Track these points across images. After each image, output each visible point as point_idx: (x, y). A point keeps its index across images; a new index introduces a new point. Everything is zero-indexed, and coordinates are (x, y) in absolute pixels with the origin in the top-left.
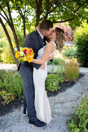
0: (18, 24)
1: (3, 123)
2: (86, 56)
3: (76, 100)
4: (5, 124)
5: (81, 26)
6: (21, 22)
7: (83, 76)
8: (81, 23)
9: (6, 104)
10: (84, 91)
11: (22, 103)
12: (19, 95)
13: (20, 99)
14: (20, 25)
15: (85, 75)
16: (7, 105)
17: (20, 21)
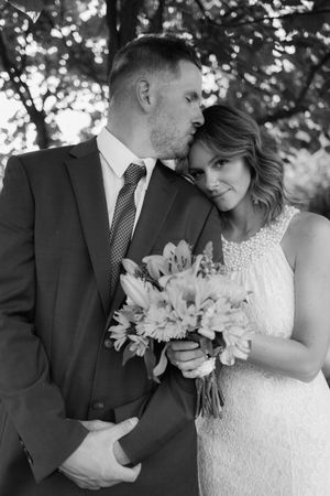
8: (328, 136)
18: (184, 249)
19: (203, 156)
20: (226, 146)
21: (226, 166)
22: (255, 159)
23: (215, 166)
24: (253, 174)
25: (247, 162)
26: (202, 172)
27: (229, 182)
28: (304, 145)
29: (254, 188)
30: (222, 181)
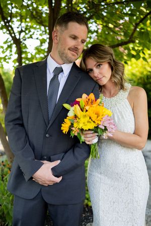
0: (6, 56)
5: (141, 59)
8: (143, 53)
14: (10, 58)
17: (11, 51)
20: (101, 58)
21: (101, 66)
23: (97, 67)
24: (112, 70)
25: (109, 63)
26: (92, 70)
28: (133, 56)
29: (113, 76)
30: (100, 73)
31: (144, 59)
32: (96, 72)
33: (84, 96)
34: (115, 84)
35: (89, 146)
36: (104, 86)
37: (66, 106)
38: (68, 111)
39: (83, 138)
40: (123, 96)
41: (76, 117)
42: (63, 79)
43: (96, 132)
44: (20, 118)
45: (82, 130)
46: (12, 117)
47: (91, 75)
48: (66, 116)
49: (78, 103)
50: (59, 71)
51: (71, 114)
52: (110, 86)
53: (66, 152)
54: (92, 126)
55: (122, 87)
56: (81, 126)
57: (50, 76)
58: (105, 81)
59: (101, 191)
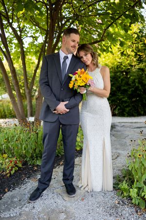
1: (16, 200)
2: (113, 98)
3: (116, 158)
4: (20, 200)
5: (109, 53)
6: (13, 48)
7: (115, 128)
9: (11, 174)
10: (122, 145)
11: (36, 171)
12: (28, 159)
13: (30, 165)
15: (117, 125)
16: (13, 175)
18: (83, 70)
19: (82, 54)
20: (87, 51)
21: (87, 55)
22: (93, 54)
23: (85, 56)
24: (92, 57)
25: (91, 54)
26: (82, 57)
27: (88, 59)
28: (104, 51)
29: (93, 60)
31: (111, 52)
32: (85, 58)
33: (79, 70)
34: (94, 64)
35: (82, 95)
36: (88, 66)
37: (71, 75)
38: (72, 78)
39: (79, 91)
40: (98, 70)
41: (76, 80)
42: (68, 62)
43: (85, 87)
44: (48, 82)
45: (79, 86)
46: (43, 81)
47: (82, 60)
48: (71, 80)
49: (77, 73)
50: (66, 58)
51: (73, 79)
52: (91, 66)
53: (70, 98)
54: (83, 84)
55: (97, 66)
56: (79, 84)
57: (62, 61)
58: (89, 63)
59: (88, 120)
